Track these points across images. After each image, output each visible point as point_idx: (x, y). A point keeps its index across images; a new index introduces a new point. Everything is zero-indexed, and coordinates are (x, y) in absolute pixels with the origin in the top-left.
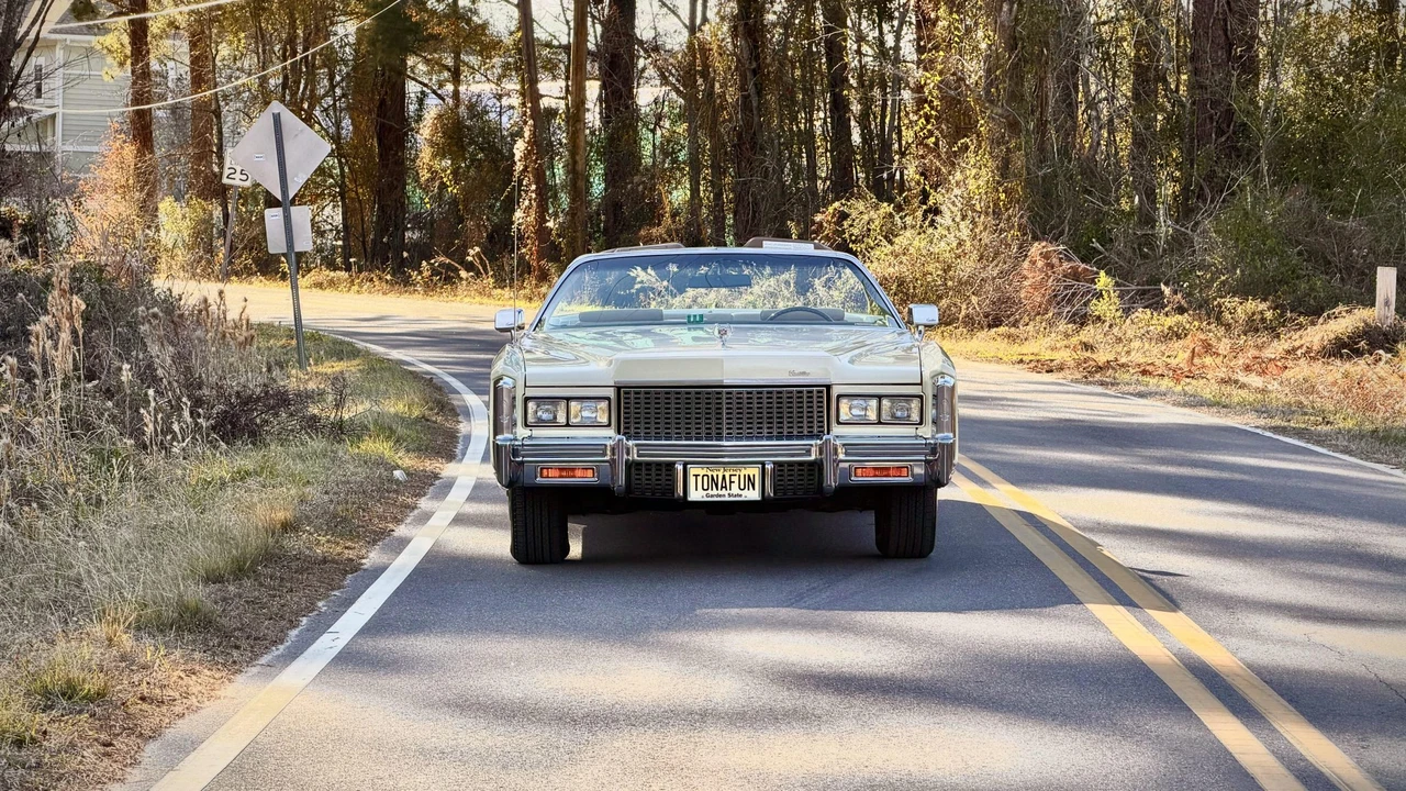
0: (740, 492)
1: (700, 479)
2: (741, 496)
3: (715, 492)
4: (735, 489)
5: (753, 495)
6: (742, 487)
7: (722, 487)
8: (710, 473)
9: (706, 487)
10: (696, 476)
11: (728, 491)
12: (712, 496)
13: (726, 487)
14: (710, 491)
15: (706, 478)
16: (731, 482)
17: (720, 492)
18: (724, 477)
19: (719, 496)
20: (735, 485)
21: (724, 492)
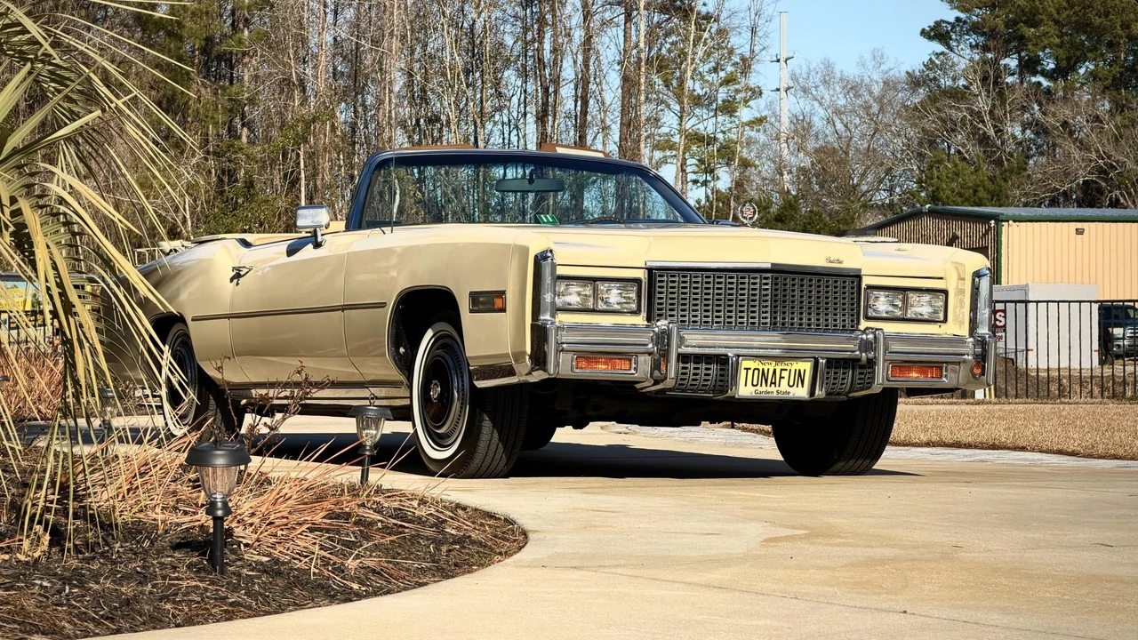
0: (789, 389)
1: (750, 372)
2: (789, 393)
3: (764, 388)
4: (784, 386)
5: (801, 392)
6: (791, 384)
7: (771, 383)
8: (761, 367)
9: (755, 383)
10: (747, 369)
11: (777, 388)
12: (760, 392)
13: (775, 383)
14: (758, 388)
15: (756, 372)
16: (781, 377)
17: (769, 389)
18: (775, 370)
19: (767, 392)
20: (785, 382)
21: (772, 388)
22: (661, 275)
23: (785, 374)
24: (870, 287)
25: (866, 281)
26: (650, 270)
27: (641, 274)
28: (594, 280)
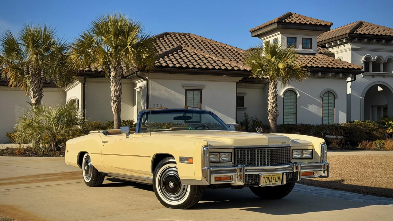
2: (275, 184)
3: (269, 183)
4: (274, 182)
5: (279, 184)
6: (276, 181)
7: (271, 181)
9: (266, 182)
10: (264, 178)
11: (272, 183)
12: (268, 184)
14: (267, 183)
15: (267, 178)
16: (273, 179)
17: (270, 183)
19: (270, 184)
20: (274, 180)
21: (271, 183)
22: (237, 150)
23: (274, 178)
24: (293, 150)
25: (292, 148)
26: (234, 149)
27: (231, 150)
28: (219, 153)
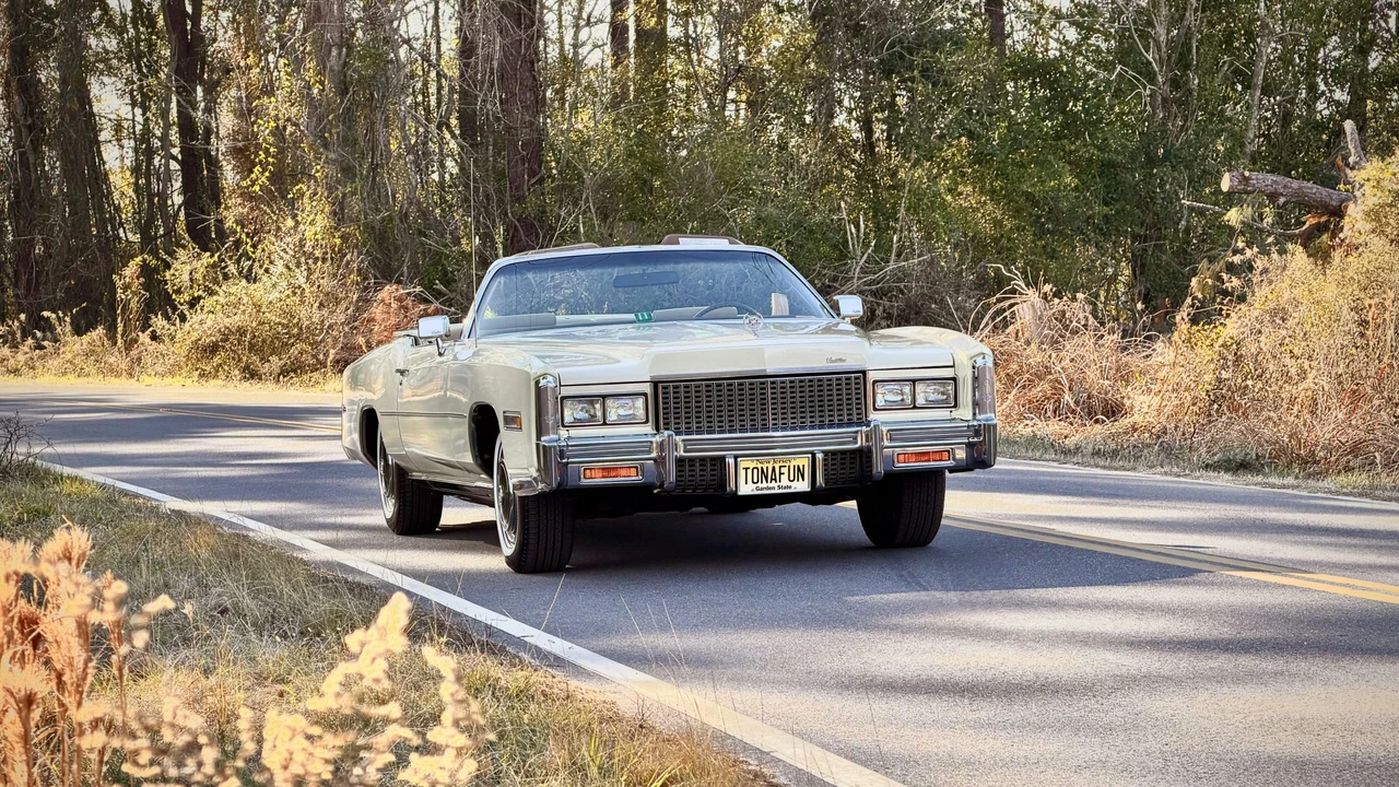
0: (790, 484)
1: (749, 472)
2: (790, 487)
3: (765, 485)
5: (803, 486)
6: (792, 478)
7: (772, 479)
8: (759, 466)
9: (755, 480)
10: (746, 469)
11: (778, 483)
12: (762, 489)
13: (775, 480)
14: (759, 484)
15: (755, 471)
16: (780, 474)
17: (770, 485)
18: (774, 469)
20: (784, 478)
21: (773, 484)
22: (663, 388)
23: (784, 470)
24: (875, 382)
25: (871, 376)
26: (655, 384)
28: (604, 397)
